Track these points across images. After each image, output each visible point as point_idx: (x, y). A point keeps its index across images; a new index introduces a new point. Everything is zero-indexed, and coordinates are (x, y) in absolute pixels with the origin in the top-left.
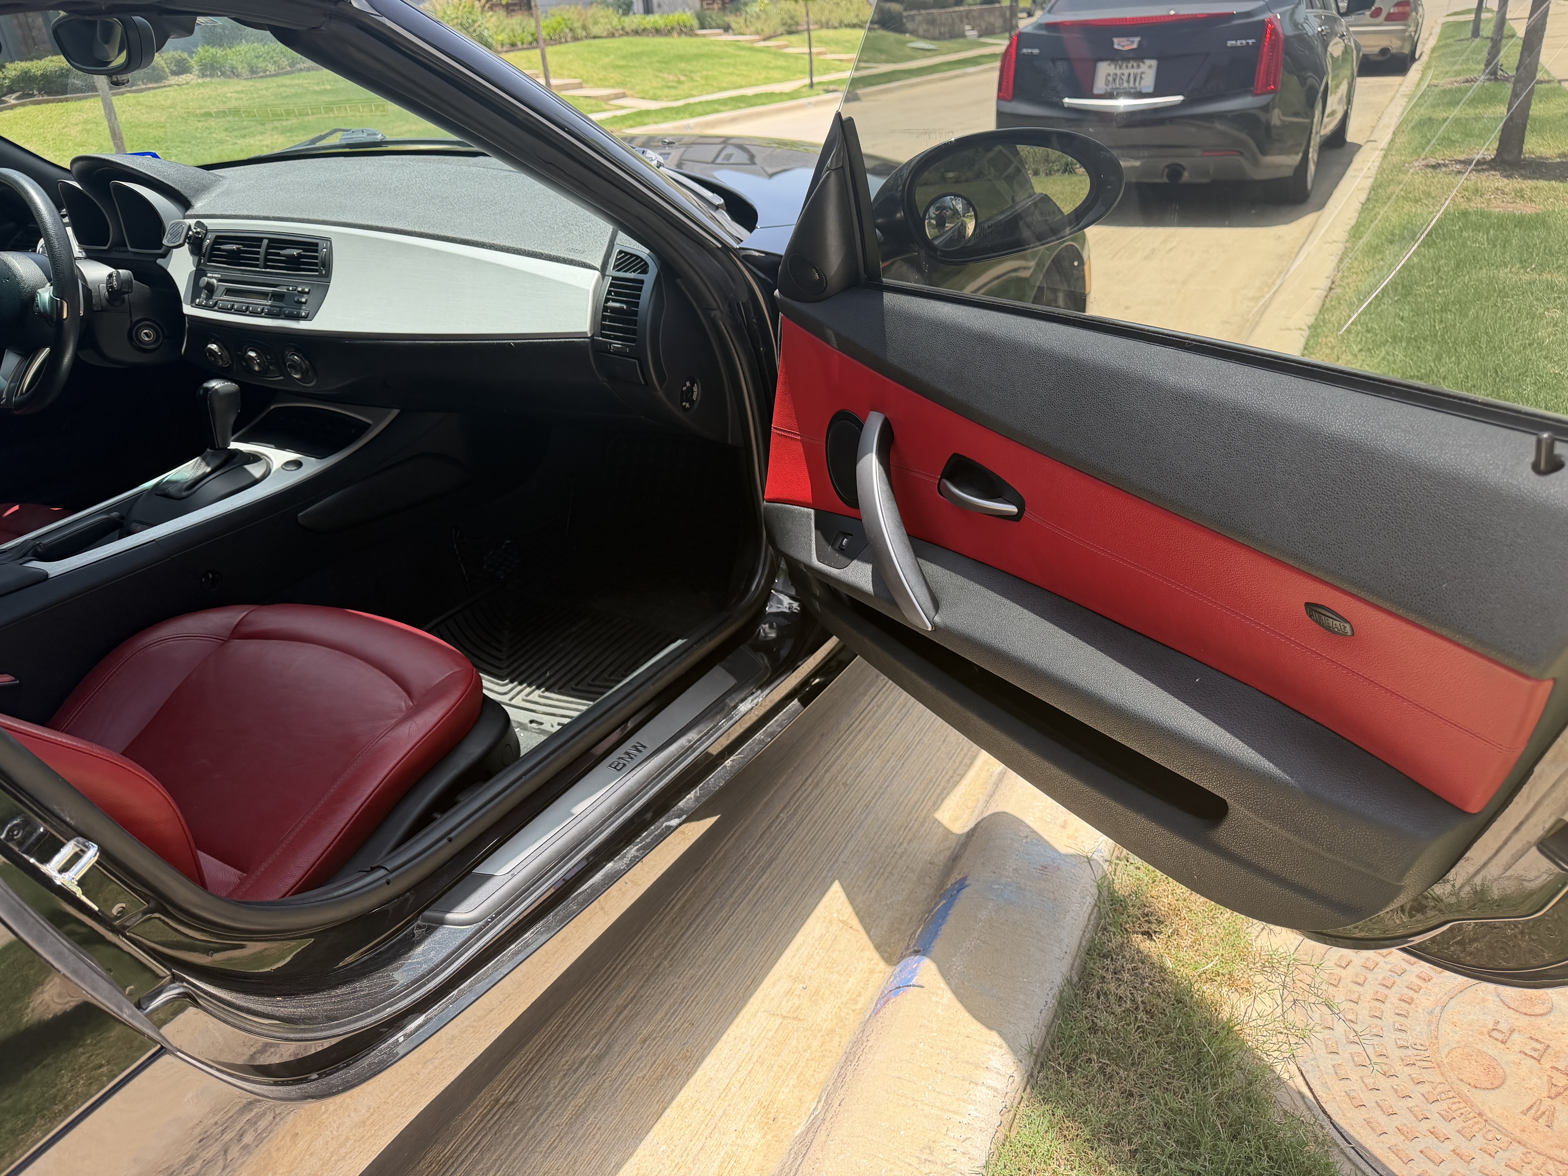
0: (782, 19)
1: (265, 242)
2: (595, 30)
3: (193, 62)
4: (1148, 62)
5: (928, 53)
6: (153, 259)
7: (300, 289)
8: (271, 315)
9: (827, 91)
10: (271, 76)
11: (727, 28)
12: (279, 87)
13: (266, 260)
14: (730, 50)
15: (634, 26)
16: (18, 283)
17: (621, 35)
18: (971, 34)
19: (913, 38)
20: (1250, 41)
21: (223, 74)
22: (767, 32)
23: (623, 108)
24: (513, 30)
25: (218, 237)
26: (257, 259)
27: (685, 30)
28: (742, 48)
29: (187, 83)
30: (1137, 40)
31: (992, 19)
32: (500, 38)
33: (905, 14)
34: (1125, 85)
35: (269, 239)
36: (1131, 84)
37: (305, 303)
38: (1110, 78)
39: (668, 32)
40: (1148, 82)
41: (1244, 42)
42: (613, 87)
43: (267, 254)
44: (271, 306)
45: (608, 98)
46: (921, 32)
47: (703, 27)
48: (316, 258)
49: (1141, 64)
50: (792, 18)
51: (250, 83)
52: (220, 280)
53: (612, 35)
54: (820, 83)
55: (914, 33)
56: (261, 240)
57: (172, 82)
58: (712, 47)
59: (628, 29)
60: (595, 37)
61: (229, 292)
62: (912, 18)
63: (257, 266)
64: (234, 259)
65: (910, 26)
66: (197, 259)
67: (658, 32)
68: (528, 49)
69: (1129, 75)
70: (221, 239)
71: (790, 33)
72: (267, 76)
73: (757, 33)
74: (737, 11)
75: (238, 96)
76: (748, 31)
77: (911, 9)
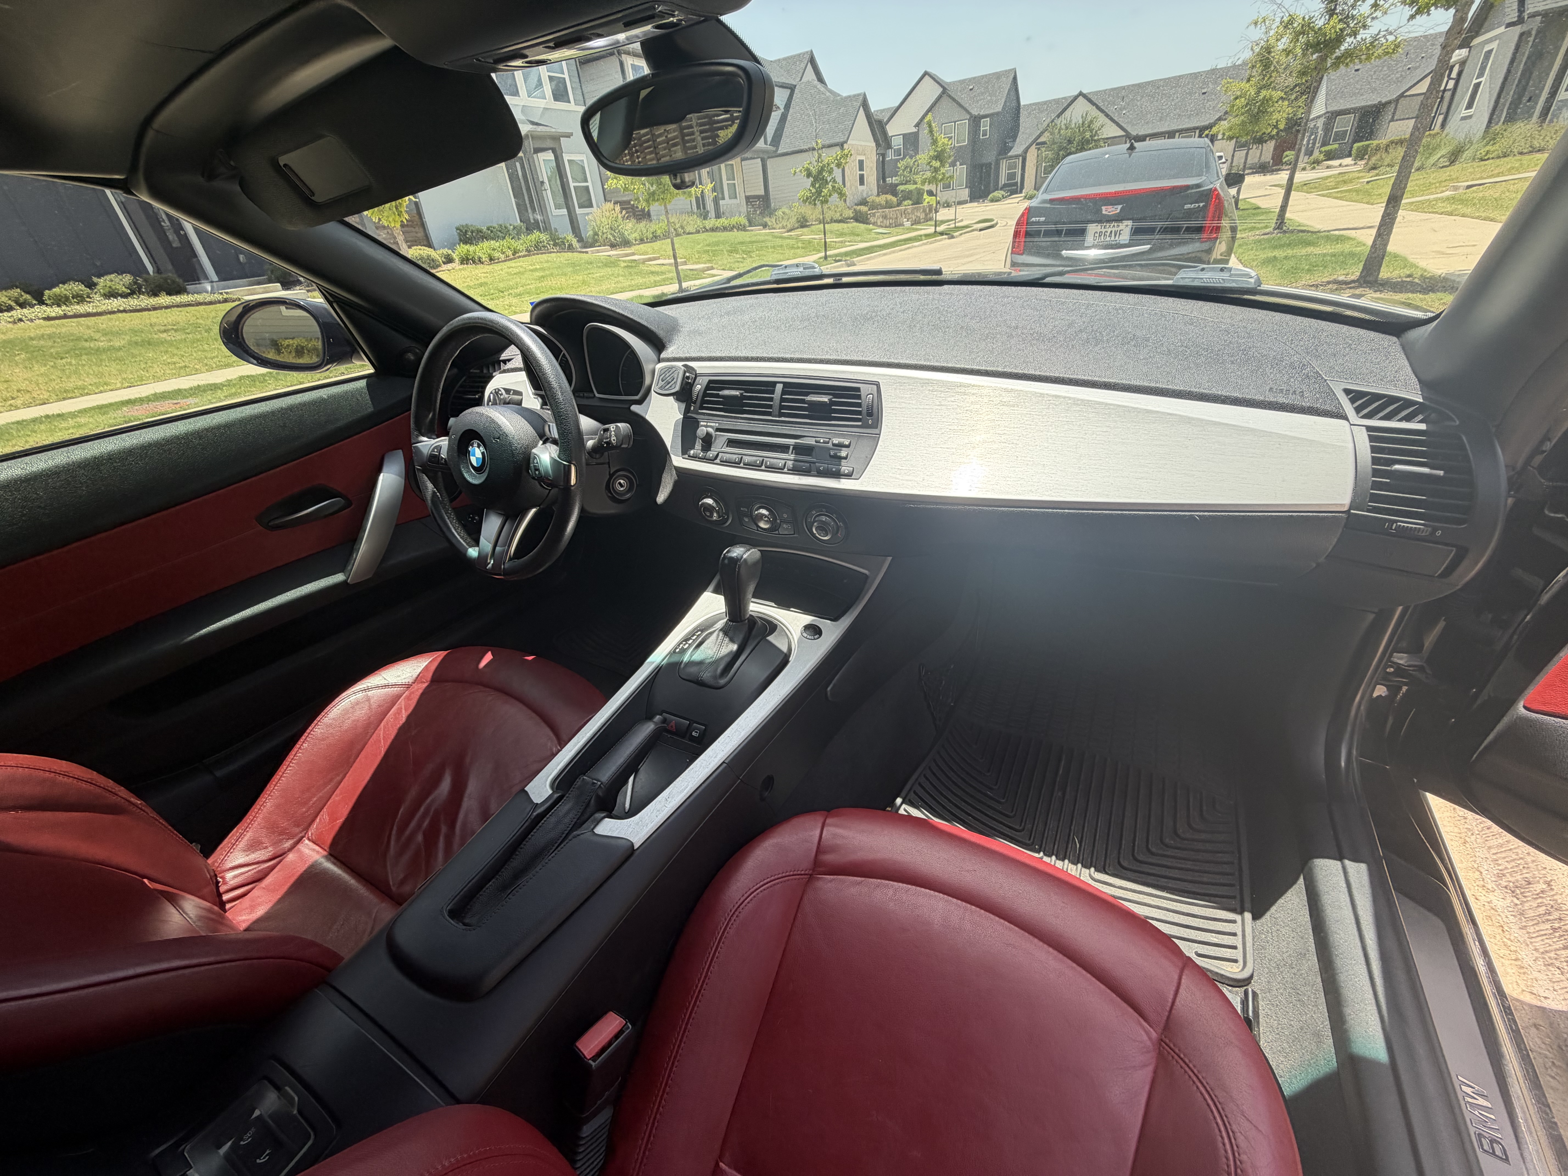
0: (797, 218)
1: (779, 387)
2: (689, 229)
3: (454, 256)
4: (1126, 223)
5: (885, 236)
6: (627, 406)
7: (836, 441)
8: (796, 470)
9: (836, 261)
10: (503, 261)
11: (765, 226)
12: (509, 268)
13: (782, 407)
14: (770, 238)
15: (711, 226)
16: (510, 444)
17: (703, 232)
18: (907, 224)
19: (875, 227)
20: (1201, 205)
21: (474, 262)
22: (789, 226)
23: (714, 276)
24: (641, 231)
25: (710, 382)
26: (770, 407)
27: (741, 228)
28: (777, 237)
29: (453, 269)
30: (1120, 207)
31: (919, 214)
32: (634, 235)
33: (869, 212)
34: (1108, 239)
35: (784, 383)
36: (1113, 238)
37: (846, 458)
38: (1097, 235)
39: (731, 228)
40: (1125, 237)
41: (1197, 205)
42: (705, 263)
43: (782, 400)
44: (795, 460)
45: (704, 270)
46: (879, 224)
47: (750, 226)
48: (859, 405)
49: (1120, 224)
50: (803, 218)
51: (491, 266)
52: (718, 430)
53: (698, 232)
54: (830, 256)
55: (874, 224)
56: (774, 384)
57: (444, 269)
58: (759, 237)
59: (707, 228)
60: (689, 233)
61: (731, 443)
62: (874, 215)
63: (769, 414)
64: (733, 406)
65: (872, 220)
66: (683, 406)
67: (725, 229)
68: (650, 242)
69: (1111, 232)
70: (716, 384)
71: (802, 227)
72: (499, 262)
73: (783, 227)
74: (770, 215)
75: (485, 275)
76: (778, 226)
77: (872, 210)
